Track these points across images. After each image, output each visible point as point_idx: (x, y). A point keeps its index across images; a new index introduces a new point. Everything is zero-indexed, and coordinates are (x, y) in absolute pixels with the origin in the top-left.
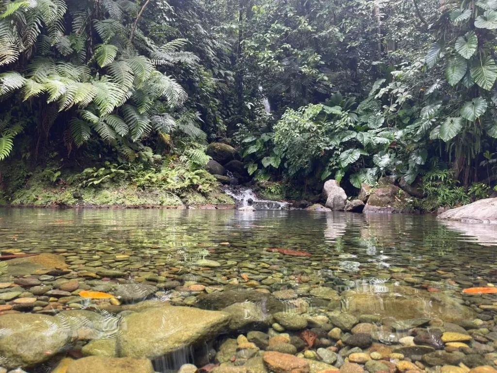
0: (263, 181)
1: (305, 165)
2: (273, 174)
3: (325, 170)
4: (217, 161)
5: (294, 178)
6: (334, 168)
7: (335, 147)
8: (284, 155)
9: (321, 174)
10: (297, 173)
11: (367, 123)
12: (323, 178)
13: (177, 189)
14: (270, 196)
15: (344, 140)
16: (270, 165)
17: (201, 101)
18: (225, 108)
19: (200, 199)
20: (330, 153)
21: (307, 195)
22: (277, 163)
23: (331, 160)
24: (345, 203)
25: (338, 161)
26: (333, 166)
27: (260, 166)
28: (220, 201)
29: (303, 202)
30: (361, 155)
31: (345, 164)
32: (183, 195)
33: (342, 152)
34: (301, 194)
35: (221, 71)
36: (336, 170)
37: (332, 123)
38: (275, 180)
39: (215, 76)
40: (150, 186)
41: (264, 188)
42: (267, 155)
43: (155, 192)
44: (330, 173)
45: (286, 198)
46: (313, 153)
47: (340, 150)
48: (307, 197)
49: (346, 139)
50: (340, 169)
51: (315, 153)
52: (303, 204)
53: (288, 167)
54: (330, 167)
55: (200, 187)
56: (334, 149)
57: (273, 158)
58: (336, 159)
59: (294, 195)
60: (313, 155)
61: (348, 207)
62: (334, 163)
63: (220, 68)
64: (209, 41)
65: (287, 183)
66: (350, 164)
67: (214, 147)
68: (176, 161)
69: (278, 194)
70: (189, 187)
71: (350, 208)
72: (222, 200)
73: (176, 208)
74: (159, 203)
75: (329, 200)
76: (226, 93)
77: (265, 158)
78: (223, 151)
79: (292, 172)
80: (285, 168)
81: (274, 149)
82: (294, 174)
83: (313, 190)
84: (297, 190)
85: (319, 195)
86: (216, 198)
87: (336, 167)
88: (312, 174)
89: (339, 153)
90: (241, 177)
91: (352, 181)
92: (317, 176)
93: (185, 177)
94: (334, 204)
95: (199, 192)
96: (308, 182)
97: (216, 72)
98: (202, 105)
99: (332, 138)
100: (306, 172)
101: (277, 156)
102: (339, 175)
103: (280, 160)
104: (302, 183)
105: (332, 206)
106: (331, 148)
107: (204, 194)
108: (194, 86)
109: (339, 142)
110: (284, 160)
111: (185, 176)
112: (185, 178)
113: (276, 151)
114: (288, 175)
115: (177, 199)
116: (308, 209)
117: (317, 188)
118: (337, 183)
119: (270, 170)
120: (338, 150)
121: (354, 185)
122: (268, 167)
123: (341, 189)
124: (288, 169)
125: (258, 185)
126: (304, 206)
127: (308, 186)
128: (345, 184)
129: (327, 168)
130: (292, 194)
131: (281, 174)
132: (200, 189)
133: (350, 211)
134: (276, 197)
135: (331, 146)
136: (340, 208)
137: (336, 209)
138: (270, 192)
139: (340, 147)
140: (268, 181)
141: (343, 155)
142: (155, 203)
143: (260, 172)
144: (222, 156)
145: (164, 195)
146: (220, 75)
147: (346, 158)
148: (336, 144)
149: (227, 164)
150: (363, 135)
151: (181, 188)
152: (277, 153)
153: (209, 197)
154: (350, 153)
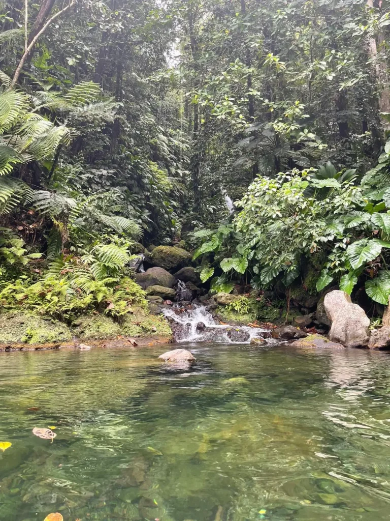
0: (222, 293)
1: (289, 266)
2: (237, 284)
3: (321, 274)
4: (166, 269)
5: (269, 289)
6: (337, 270)
7: (335, 238)
8: (252, 254)
9: (315, 281)
10: (274, 280)
11: (382, 200)
12: (320, 287)
13: (66, 312)
14: (233, 317)
15: (351, 225)
16: (233, 269)
17: (151, 200)
18: (184, 212)
19: (109, 327)
20: (327, 248)
21: (290, 314)
22: (243, 266)
23: (332, 257)
24: (369, 333)
25: (343, 259)
26: (335, 267)
27: (219, 272)
28: (145, 330)
29: (288, 329)
30: (383, 248)
31: (356, 264)
32: (76, 322)
33: (348, 244)
34: (281, 314)
35: (179, 171)
36: (341, 274)
37: (328, 200)
38: (241, 292)
39: (170, 174)
40: (10, 308)
41: (223, 305)
42: (228, 255)
43: (19, 319)
44: (331, 280)
45: (258, 319)
46: (304, 244)
47: (345, 241)
48: (291, 318)
49: (353, 224)
50: (347, 272)
51: (307, 246)
52: (287, 333)
53: (260, 271)
54: (330, 269)
55: (111, 307)
56: (336, 240)
57: (237, 259)
58: (339, 257)
59: (270, 315)
60: (303, 250)
61: (376, 340)
62: (337, 263)
63: (177, 168)
64: (164, 138)
65: (259, 295)
66: (366, 264)
67: (162, 251)
68: (74, 263)
69: (245, 314)
70: (89, 307)
71: (381, 343)
72: (149, 327)
73: (57, 347)
74: (24, 338)
75: (336, 328)
76: (185, 196)
77: (225, 260)
78: (173, 256)
79: (266, 279)
80: (254, 274)
81: (238, 247)
82: (270, 282)
83: (300, 307)
84: (274, 306)
85: (311, 315)
86: (138, 324)
87: (341, 269)
88: (297, 283)
89: (344, 246)
90: (196, 288)
91: (369, 292)
92: (306, 284)
93: (86, 289)
94: (346, 335)
95: (109, 315)
96: (293, 295)
97: (173, 171)
98: (152, 204)
99: (329, 223)
100: (289, 278)
101: (242, 256)
102: (348, 283)
103: (247, 263)
104: (283, 296)
105: (343, 339)
106: (331, 238)
107: (118, 319)
108: (143, 182)
109: (341, 229)
110: (253, 262)
111: (85, 287)
112: (85, 292)
113: (241, 249)
114: (260, 284)
115: (61, 330)
116: (298, 343)
117: (307, 304)
118: (347, 296)
119: (232, 277)
120: (341, 241)
121: (374, 299)
122: (230, 272)
123: (357, 306)
124: (259, 276)
125: (216, 300)
126: (291, 337)
127: (292, 300)
128: (359, 296)
129: (325, 271)
130: (267, 313)
131: (249, 283)
132: (110, 311)
133: (382, 349)
134: (242, 318)
135: (329, 235)
136: (360, 342)
137: (351, 343)
138: (233, 310)
139: (345, 236)
140: (231, 293)
141: (352, 249)
142: (15, 340)
143: (218, 281)
144: (171, 262)
145: (36, 324)
146: (177, 175)
147: (358, 254)
148: (336, 231)
149: (179, 272)
150: (380, 217)
151: (73, 310)
152: (241, 251)
153: (126, 324)
154: (362, 246)
